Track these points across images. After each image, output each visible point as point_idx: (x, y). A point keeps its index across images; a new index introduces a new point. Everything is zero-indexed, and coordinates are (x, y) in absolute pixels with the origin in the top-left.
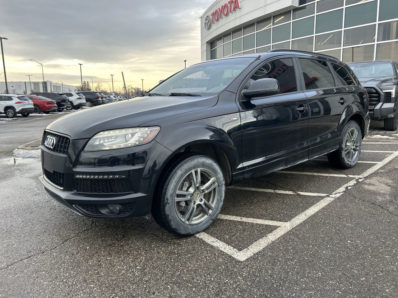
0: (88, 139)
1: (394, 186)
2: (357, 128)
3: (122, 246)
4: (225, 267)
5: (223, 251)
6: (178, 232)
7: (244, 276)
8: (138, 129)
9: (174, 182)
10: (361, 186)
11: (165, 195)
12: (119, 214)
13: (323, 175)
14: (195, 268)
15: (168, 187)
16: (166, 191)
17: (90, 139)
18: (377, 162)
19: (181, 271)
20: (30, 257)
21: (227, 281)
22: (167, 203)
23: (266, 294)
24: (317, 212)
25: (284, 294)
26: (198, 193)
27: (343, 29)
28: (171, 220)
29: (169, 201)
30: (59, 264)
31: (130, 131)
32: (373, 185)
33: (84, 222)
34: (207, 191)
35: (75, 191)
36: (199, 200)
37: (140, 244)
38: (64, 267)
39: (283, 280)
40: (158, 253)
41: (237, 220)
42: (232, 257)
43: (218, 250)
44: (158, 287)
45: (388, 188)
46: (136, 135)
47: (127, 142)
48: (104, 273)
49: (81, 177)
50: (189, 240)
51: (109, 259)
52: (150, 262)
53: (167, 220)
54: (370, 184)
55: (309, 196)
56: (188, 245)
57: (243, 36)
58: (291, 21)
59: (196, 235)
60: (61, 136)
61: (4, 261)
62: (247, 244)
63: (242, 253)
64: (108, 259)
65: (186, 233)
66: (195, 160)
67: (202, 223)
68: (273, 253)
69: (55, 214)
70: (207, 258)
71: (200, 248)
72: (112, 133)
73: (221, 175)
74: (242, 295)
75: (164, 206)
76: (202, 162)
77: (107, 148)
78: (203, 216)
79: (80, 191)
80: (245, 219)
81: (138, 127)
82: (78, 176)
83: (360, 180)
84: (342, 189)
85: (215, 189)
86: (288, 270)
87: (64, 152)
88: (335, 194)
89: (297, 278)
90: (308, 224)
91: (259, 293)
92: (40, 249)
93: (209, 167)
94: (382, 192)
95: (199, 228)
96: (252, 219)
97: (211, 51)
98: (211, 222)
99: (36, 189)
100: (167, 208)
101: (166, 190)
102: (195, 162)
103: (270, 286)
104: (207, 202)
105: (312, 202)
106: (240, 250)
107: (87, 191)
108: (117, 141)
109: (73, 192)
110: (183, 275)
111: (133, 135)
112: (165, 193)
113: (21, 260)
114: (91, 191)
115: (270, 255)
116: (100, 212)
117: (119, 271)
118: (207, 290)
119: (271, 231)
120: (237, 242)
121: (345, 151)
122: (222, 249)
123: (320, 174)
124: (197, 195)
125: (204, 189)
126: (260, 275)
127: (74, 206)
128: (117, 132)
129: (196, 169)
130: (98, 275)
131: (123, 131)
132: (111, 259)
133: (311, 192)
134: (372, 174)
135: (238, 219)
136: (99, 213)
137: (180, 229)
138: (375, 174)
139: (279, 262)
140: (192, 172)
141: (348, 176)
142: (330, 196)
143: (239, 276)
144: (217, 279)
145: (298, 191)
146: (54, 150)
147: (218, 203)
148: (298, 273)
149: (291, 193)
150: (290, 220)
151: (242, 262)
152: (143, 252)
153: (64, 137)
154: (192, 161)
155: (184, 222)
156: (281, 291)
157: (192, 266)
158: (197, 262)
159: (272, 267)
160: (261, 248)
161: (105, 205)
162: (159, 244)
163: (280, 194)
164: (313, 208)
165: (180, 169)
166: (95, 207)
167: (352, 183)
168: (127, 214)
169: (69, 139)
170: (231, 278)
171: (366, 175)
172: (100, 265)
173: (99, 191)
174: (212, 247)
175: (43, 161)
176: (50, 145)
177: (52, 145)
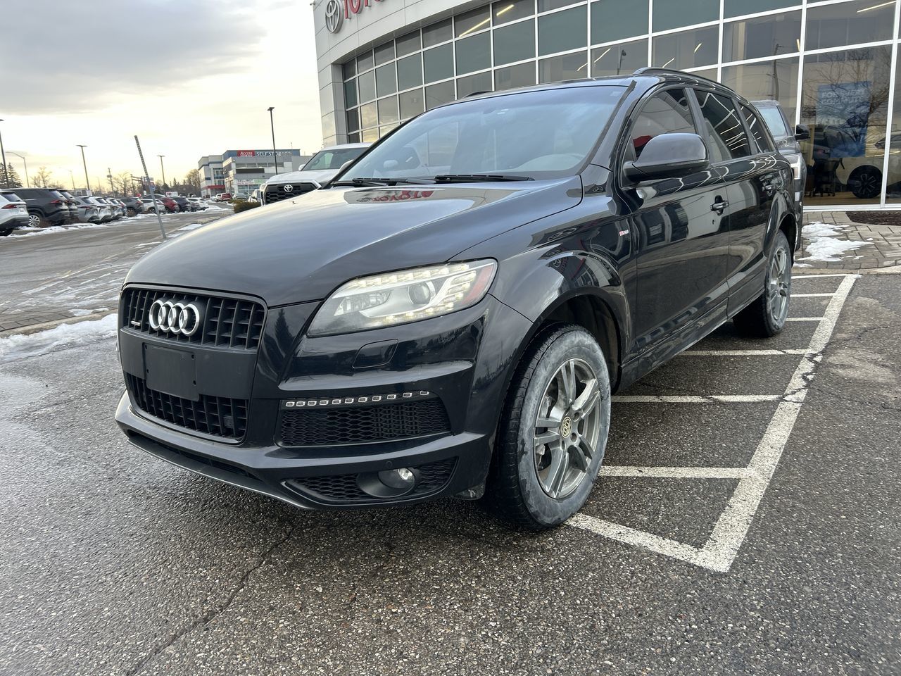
0: (319, 302)
1: (893, 366)
2: (785, 247)
3: (405, 572)
4: (698, 591)
5: (661, 552)
6: (539, 520)
7: (759, 608)
8: (444, 271)
9: (534, 398)
10: (829, 372)
11: (518, 431)
12: (413, 492)
13: (731, 353)
14: (632, 604)
15: (523, 412)
16: (519, 422)
17: (322, 301)
18: (818, 319)
19: (604, 617)
20: (175, 638)
21: (732, 628)
22: (523, 452)
23: (844, 646)
24: (790, 438)
25: (880, 637)
26: (568, 421)
27: (650, 35)
28: (529, 492)
29: (528, 446)
30: (275, 645)
31: (426, 274)
32: (851, 367)
33: (254, 522)
34: (584, 414)
35: (280, 444)
36: (568, 436)
37: (447, 562)
38: (295, 651)
39: (851, 604)
40: (514, 579)
41: (633, 475)
42: (695, 565)
43: (651, 554)
44: (584, 669)
45: (887, 372)
46: (447, 285)
47: (417, 304)
48: (416, 652)
49: (301, 404)
50: (561, 535)
51: (399, 611)
52: (510, 605)
53: (521, 495)
54: (843, 366)
55: (743, 402)
56: (570, 550)
57: (422, 50)
58: (536, 16)
59: (567, 523)
60: (216, 300)
61: (106, 663)
62: (702, 529)
63: (708, 552)
64: (396, 613)
65: (554, 520)
66: (566, 339)
67: (577, 492)
68: (776, 542)
69: (158, 510)
70: (640, 575)
71: (604, 553)
72: (378, 283)
73: (605, 373)
74: (795, 656)
75: (517, 461)
76: (578, 343)
77: (377, 324)
79: (297, 442)
80: (648, 472)
81: (446, 262)
82: (290, 404)
83: (818, 359)
84: (797, 382)
86: (844, 581)
87: (241, 342)
88: (793, 393)
89: (876, 596)
90: (795, 467)
91: (827, 645)
92: (187, 610)
93: (589, 355)
94: (880, 380)
95: (575, 505)
96: (664, 469)
97: (345, 85)
98: (591, 485)
99: (49, 449)
100: (523, 464)
101: (520, 419)
102: (567, 344)
103: (836, 623)
105: (761, 417)
106: (699, 545)
107: (318, 441)
108: (392, 302)
109: (274, 448)
110: (618, 628)
111: (438, 283)
112: (518, 428)
113: (157, 651)
114: (332, 440)
115: (774, 550)
116: (363, 493)
117: (452, 639)
118: (704, 656)
119: (730, 493)
120: (677, 529)
121: (772, 297)
122: (656, 549)
123: (725, 353)
124: (567, 425)
125: (580, 410)
126: (792, 601)
127: (283, 484)
128: (392, 281)
129: (567, 362)
130: (405, 660)
131: (409, 277)
132: (404, 612)
133: (737, 393)
134: (829, 344)
135: (632, 472)
136: (357, 496)
137: (544, 513)
138: (834, 343)
139: (807, 562)
140: (560, 370)
141: (785, 352)
142: (786, 398)
143: (750, 611)
144: (707, 627)
145: (712, 395)
146: (196, 338)
147: (600, 440)
148: (868, 583)
149: (696, 399)
150: (748, 461)
151: (725, 575)
152: (474, 582)
153: (231, 302)
154: (561, 342)
155: (549, 494)
156: (867, 630)
157: (620, 601)
158: (623, 588)
159: (804, 578)
160: (742, 536)
161: (372, 472)
162: (495, 557)
163: (677, 405)
164: (775, 429)
165: (542, 364)
166: (348, 480)
167: (806, 367)
168: (434, 491)
169: (259, 306)
170: (736, 619)
171: (820, 347)
172: (388, 632)
173: (356, 437)
174: (627, 546)
175: (146, 371)
176: (176, 325)
177: (189, 325)
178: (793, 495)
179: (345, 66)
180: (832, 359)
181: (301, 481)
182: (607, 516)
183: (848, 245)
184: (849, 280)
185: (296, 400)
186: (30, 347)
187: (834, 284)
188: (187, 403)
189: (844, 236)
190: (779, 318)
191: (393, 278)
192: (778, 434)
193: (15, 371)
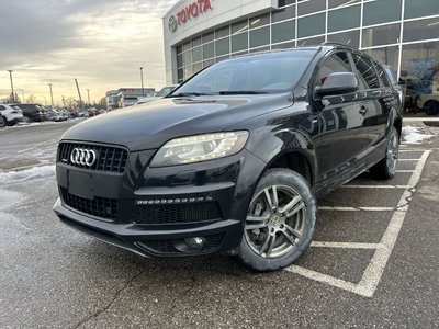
0: (155, 150)
5: (336, 286)
6: (253, 267)
8: (222, 135)
10: (419, 197)
17: (158, 149)
18: (412, 171)
24: (401, 229)
27: (326, 34)
31: (212, 136)
32: (431, 194)
34: (288, 214)
35: (134, 223)
36: (278, 227)
41: (320, 246)
42: (354, 293)
43: (330, 286)
46: (222, 143)
47: (206, 152)
49: (145, 202)
50: (283, 276)
52: (256, 311)
54: (426, 194)
55: (376, 211)
58: (271, 24)
60: (105, 148)
62: (357, 274)
63: (361, 286)
67: (286, 256)
72: (187, 141)
73: (307, 192)
76: (278, 177)
77: (185, 162)
78: (287, 246)
79: (143, 222)
81: (222, 131)
82: (140, 202)
83: (413, 190)
84: (403, 201)
85: (301, 211)
87: (116, 170)
88: (401, 207)
90: (404, 243)
92: (87, 310)
93: (289, 182)
95: (283, 262)
96: (336, 243)
97: (177, 57)
104: (290, 228)
105: (386, 219)
106: (356, 283)
107: (154, 222)
108: (194, 150)
109: (131, 225)
111: (218, 142)
114: (161, 221)
116: (176, 249)
119: (371, 256)
120: (344, 274)
121: (389, 159)
122: (333, 284)
125: (284, 212)
127: (135, 244)
128: (194, 140)
129: (270, 187)
131: (203, 138)
133: (372, 206)
134: (418, 183)
136: (173, 251)
137: (255, 264)
138: (421, 182)
141: (396, 187)
142: (398, 209)
145: (359, 207)
146: (93, 167)
147: (307, 229)
149: (352, 209)
150: (380, 240)
151: (371, 298)
153: (111, 149)
160: (379, 278)
161: (181, 239)
163: (342, 211)
164: (393, 224)
166: (169, 242)
167: (407, 194)
168: (213, 249)
169: (126, 151)
170: (378, 322)
171: (414, 184)
172: (192, 324)
173: (173, 220)
174: (318, 282)
175: (68, 184)
176: (84, 161)
177: (90, 161)
178: (404, 258)
179: (178, 48)
180: (420, 190)
181: (144, 242)
182: (307, 267)
183: (424, 136)
184: (426, 153)
185: (143, 200)
186: (18, 177)
187: (419, 155)
188: (88, 201)
189: (422, 132)
190: (392, 171)
191: (195, 138)
192: (395, 226)
193: (9, 189)
